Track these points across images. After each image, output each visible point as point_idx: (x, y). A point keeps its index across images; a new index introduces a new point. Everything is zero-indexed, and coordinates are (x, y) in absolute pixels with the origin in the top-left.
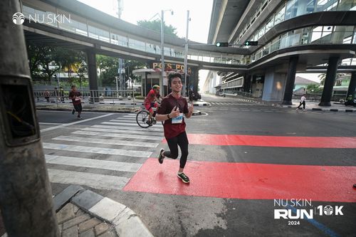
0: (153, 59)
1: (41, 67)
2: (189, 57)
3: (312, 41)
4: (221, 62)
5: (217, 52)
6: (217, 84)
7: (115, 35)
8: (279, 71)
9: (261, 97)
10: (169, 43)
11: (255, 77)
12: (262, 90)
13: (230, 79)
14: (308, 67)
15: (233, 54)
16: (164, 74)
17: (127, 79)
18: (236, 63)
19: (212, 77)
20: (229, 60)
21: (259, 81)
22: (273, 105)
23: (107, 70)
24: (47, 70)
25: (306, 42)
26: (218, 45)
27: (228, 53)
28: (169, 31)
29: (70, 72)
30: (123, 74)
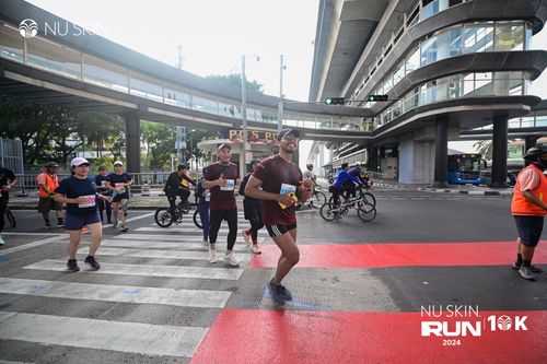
0: (230, 125)
1: (53, 143)
2: (284, 123)
3: (465, 93)
4: (332, 128)
5: (324, 113)
6: (327, 162)
7: (172, 93)
8: (419, 138)
9: (397, 179)
10: (253, 103)
11: (383, 149)
12: (397, 169)
13: (346, 154)
14: (462, 131)
15: (349, 116)
16: (248, 146)
17: (189, 157)
18: (354, 129)
19: (317, 152)
20: (342, 125)
21: (389, 155)
22: (419, 189)
23: (158, 144)
24: (63, 147)
25: (454, 96)
26: (329, 101)
27: (340, 115)
28: (253, 88)
29: (100, 149)
30: (183, 150)
